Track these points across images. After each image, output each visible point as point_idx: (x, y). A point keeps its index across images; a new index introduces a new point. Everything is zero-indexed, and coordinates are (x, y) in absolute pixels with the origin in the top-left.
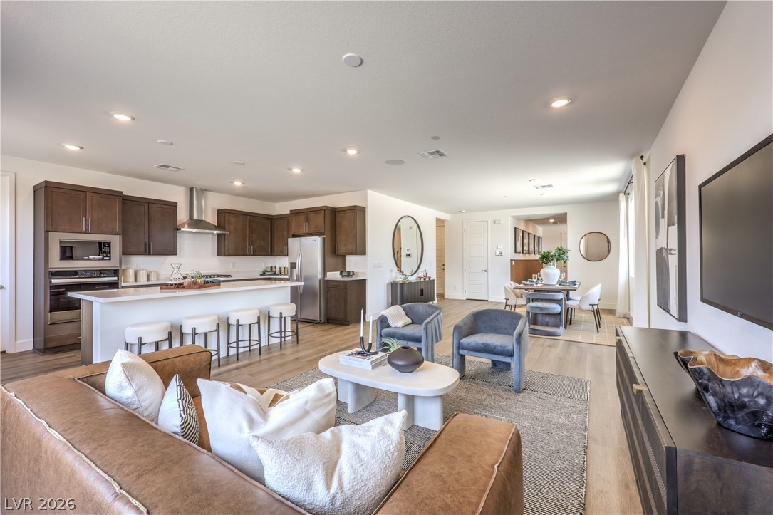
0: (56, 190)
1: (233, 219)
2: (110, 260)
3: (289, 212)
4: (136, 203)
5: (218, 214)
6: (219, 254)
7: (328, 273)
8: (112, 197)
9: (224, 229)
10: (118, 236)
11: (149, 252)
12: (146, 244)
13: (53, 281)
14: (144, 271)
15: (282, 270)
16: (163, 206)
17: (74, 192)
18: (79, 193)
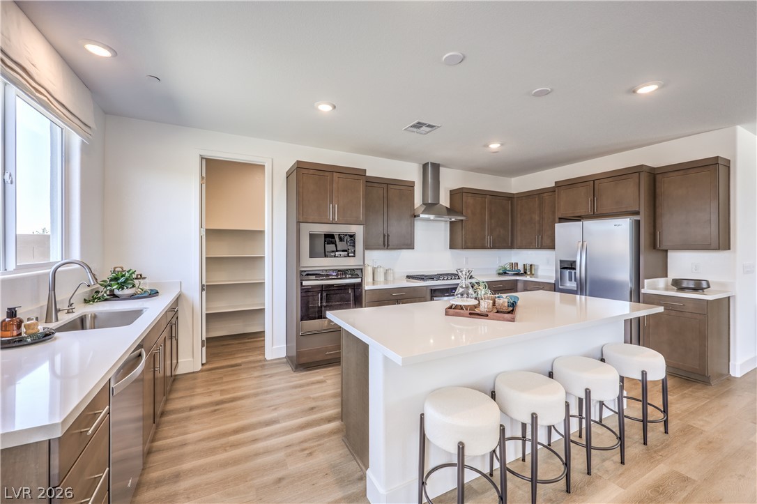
0: (306, 171)
1: (470, 200)
2: (354, 256)
3: (554, 185)
4: (376, 185)
5: (451, 195)
6: (452, 247)
7: (646, 281)
8: (356, 177)
9: (461, 214)
10: (362, 226)
11: (388, 245)
12: (384, 236)
13: (305, 283)
14: (381, 269)
15: (528, 268)
16: (401, 187)
17: (322, 173)
18: (327, 174)
